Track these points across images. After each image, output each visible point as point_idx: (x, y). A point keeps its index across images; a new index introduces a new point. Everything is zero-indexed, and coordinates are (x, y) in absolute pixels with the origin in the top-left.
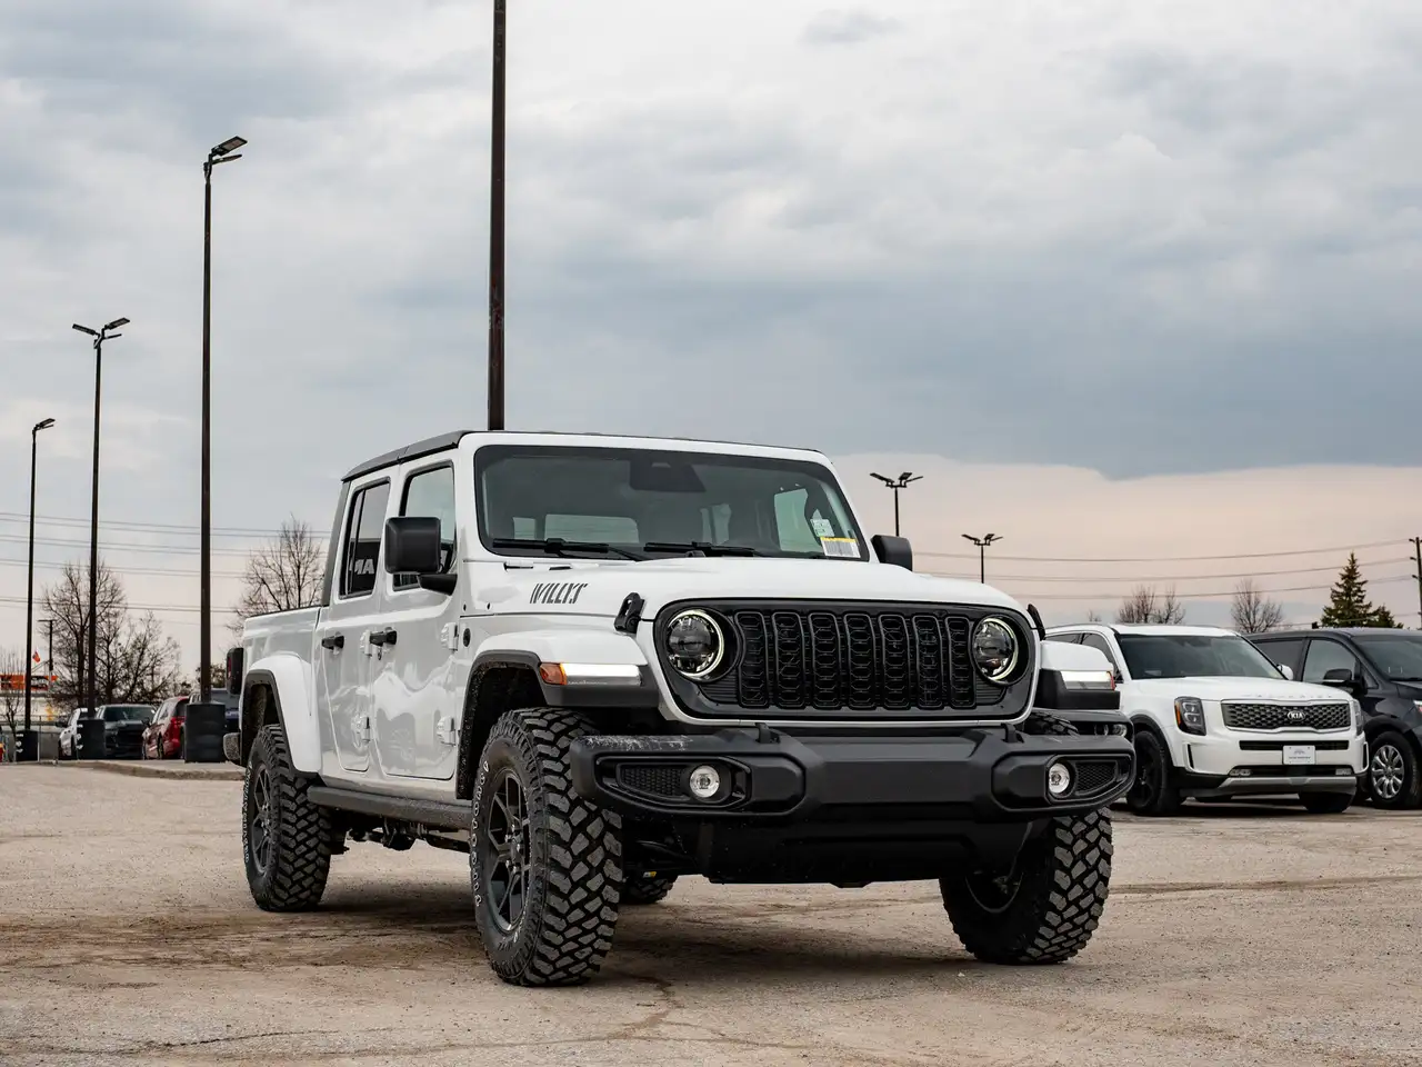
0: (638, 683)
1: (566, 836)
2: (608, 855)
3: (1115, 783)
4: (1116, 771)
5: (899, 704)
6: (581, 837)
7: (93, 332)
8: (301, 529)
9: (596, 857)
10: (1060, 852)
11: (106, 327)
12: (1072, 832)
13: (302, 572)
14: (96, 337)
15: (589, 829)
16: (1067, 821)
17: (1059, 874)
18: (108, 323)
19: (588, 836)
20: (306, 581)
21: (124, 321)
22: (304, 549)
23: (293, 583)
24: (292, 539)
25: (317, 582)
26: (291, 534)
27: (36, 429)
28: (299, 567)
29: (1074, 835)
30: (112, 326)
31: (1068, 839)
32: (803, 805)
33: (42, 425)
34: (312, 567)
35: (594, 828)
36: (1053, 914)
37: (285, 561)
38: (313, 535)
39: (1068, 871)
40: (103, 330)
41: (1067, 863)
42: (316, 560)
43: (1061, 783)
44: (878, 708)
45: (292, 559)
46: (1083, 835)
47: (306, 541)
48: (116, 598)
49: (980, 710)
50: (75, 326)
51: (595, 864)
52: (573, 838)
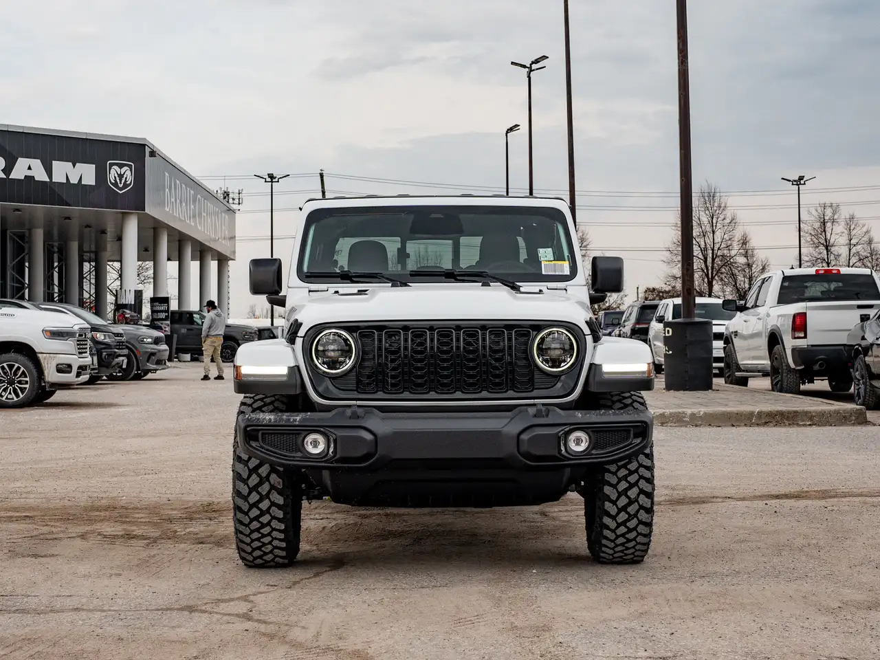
0: (285, 379)
1: (245, 475)
2: (272, 487)
3: (631, 444)
4: (632, 436)
5: (475, 390)
6: (254, 476)
7: (524, 66)
8: (713, 191)
9: (265, 488)
10: (607, 490)
11: (533, 63)
12: (617, 476)
13: (714, 221)
14: (527, 70)
15: (260, 471)
16: (613, 468)
17: (608, 505)
18: (533, 60)
19: (259, 475)
20: (718, 227)
21: (545, 57)
22: (716, 204)
23: (709, 229)
24: (707, 199)
25: (726, 228)
26: (706, 195)
27: (507, 132)
28: (712, 218)
29: (618, 478)
30: (537, 61)
31: (614, 480)
32: (377, 459)
33: (511, 130)
34: (722, 217)
35: (264, 470)
36: (608, 531)
37: (702, 213)
38: (722, 194)
39: (614, 503)
40: (531, 65)
41: (614, 497)
42: (724, 213)
43: (583, 444)
44: (457, 392)
45: (707, 212)
46: (625, 478)
47: (717, 198)
48: (585, 244)
49: (535, 393)
50: (512, 63)
51: (264, 493)
52: (249, 476)
